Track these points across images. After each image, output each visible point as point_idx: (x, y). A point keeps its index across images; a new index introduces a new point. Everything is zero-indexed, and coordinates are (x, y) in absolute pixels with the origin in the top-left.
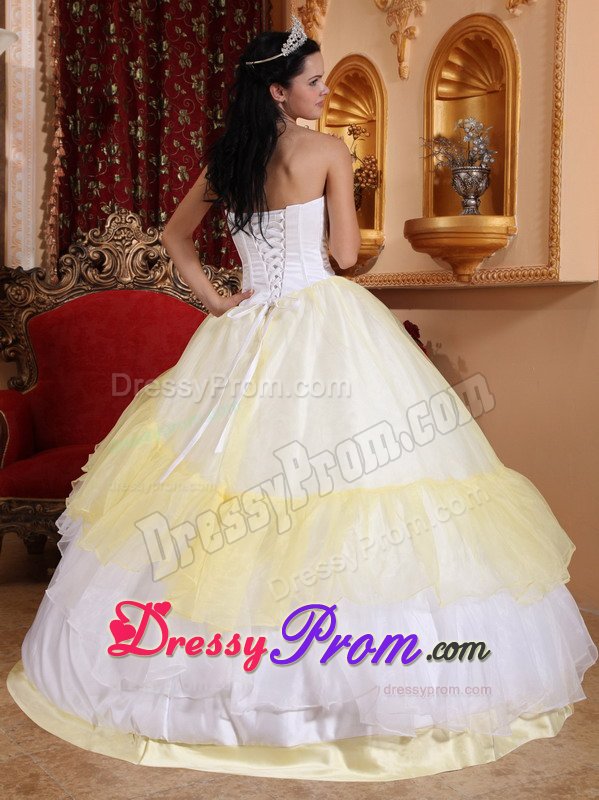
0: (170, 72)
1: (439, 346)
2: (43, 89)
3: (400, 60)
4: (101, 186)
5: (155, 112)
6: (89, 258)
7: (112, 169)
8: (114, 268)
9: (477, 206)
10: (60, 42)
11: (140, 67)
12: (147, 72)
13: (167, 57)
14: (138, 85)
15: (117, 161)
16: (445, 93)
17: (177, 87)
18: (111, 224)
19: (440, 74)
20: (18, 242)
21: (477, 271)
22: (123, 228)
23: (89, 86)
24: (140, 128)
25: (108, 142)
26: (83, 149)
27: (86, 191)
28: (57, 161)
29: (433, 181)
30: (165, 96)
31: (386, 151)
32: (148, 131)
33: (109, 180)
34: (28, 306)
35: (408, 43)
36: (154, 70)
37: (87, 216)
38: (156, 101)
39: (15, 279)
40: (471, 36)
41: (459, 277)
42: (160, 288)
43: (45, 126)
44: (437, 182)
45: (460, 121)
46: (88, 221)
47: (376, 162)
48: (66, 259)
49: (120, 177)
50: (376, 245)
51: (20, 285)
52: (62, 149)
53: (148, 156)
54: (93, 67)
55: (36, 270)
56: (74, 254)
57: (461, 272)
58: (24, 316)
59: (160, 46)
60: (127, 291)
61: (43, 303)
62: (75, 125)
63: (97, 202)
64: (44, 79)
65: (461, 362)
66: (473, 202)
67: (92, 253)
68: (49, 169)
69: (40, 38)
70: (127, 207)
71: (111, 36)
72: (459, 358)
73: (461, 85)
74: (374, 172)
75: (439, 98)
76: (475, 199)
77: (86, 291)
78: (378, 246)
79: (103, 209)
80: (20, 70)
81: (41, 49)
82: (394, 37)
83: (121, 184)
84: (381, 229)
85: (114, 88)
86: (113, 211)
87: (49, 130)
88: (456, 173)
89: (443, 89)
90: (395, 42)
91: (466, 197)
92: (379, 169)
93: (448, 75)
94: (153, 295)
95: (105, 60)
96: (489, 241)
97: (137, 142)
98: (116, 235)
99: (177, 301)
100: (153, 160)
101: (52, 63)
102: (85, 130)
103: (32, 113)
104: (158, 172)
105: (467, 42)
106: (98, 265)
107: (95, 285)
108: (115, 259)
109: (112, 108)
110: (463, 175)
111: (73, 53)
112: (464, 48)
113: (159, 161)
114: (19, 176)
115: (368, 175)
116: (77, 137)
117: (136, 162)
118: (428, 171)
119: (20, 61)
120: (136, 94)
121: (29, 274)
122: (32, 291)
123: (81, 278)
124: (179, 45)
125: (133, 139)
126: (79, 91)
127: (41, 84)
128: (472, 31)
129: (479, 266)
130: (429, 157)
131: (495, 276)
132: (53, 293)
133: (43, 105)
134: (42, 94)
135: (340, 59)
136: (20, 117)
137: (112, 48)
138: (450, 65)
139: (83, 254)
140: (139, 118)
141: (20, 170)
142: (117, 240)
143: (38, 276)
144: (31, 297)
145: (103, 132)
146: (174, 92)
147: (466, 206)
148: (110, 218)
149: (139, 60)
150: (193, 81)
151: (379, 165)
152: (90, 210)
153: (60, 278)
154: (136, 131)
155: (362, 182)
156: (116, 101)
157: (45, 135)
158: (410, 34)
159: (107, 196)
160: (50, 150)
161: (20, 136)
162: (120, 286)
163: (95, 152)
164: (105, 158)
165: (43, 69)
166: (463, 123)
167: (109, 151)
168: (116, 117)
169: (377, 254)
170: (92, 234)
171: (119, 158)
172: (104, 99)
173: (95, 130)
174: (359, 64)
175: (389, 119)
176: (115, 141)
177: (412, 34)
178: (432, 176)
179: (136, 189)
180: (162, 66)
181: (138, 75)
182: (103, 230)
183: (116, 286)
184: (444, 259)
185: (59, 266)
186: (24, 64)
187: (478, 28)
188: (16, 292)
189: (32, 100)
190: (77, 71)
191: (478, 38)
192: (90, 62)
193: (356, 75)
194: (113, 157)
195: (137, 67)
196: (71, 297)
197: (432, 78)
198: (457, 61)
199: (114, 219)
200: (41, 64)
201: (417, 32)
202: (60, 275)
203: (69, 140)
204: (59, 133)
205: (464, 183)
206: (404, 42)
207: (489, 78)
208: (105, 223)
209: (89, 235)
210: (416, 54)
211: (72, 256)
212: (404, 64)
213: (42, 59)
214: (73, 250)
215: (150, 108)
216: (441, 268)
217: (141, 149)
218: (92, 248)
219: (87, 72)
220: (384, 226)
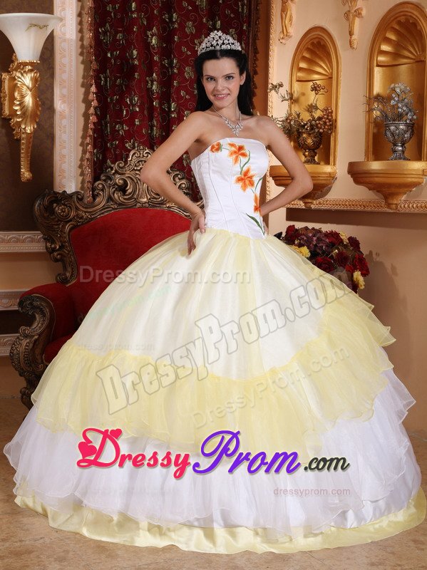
0: (179, 38)
1: (378, 254)
2: (81, 54)
3: (351, 34)
4: (126, 128)
5: (167, 68)
6: (116, 184)
7: (133, 115)
8: (134, 191)
9: (403, 152)
10: (94, 19)
11: (155, 35)
12: (160, 38)
13: (176, 26)
14: (154, 49)
15: (137, 109)
16: (383, 62)
17: (184, 49)
18: (132, 158)
19: (380, 47)
20: (64, 171)
21: (403, 202)
22: (142, 161)
23: (116, 50)
24: (155, 83)
25: (130, 94)
26: (112, 100)
27: (114, 131)
28: (92, 110)
29: (372, 130)
30: (175, 56)
31: (340, 104)
32: (161, 84)
33: (131, 123)
34: (71, 220)
35: (357, 21)
36: (166, 37)
37: (115, 151)
38: (168, 59)
39: (61, 200)
40: (402, 19)
41: (389, 205)
42: (169, 207)
43: (83, 82)
44: (375, 131)
45: (392, 86)
46: (116, 155)
47: (332, 112)
48: (99, 184)
49: (140, 121)
50: (330, 177)
51: (64, 205)
52: (95, 101)
53: (161, 104)
54: (119, 36)
55: (77, 193)
56: (104, 180)
57: (391, 201)
58: (67, 228)
59: (171, 18)
60: (143, 209)
61: (82, 218)
62: (106, 81)
63: (122, 140)
64: (82, 46)
65: (393, 268)
66: (400, 148)
67: (118, 180)
68: (86, 115)
69: (80, 15)
70: (144, 144)
71: (133, 12)
72: (392, 265)
73: (396, 55)
74: (330, 121)
75: (378, 66)
76: (402, 146)
77: (113, 209)
78: (332, 177)
79: (127, 145)
80: (65, 40)
81: (80, 23)
82: (347, 15)
83: (140, 127)
84: (334, 164)
85: (135, 52)
86: (134, 148)
87: (86, 86)
88: (387, 126)
89: (382, 58)
90: (347, 18)
91: (395, 145)
92: (334, 118)
93: (385, 47)
94: (163, 211)
95: (128, 31)
96: (410, 180)
97: (153, 94)
98: (136, 166)
99: (181, 217)
100: (165, 107)
101: (88, 35)
102: (114, 85)
103: (74, 74)
104: (169, 116)
105: (399, 23)
106: (123, 189)
107: (120, 204)
108: (135, 184)
109: (133, 69)
110: (392, 128)
111: (104, 26)
112: (397, 27)
113: (169, 107)
114: (64, 122)
115: (325, 123)
116: (107, 90)
117: (152, 108)
118: (369, 122)
119: (64, 34)
120: (152, 57)
121: (71, 196)
122: (74, 209)
123: (110, 199)
124: (185, 16)
125: (149, 91)
126: (109, 55)
127: (80, 50)
128: (403, 15)
129: (404, 198)
130: (370, 111)
131: (415, 206)
132: (89, 210)
133: (82, 67)
134: (81, 58)
135: (308, 29)
136: (65, 76)
137: (134, 21)
138: (388, 41)
139: (111, 180)
140: (154, 75)
141: (65, 117)
142: (137, 170)
143: (77, 198)
144: (73, 214)
145: (127, 86)
146: (181, 53)
147: (395, 151)
148: (131, 153)
149: (155, 30)
150: (196, 45)
151: (334, 114)
152: (117, 147)
153: (94, 199)
154: (152, 85)
155: (321, 128)
156: (136, 62)
157: (83, 90)
158: (358, 14)
159: (129, 135)
160: (86, 101)
161: (65, 91)
162: (138, 205)
163: (121, 101)
164: (129, 106)
165: (82, 39)
166: (394, 87)
167: (131, 101)
168: (136, 75)
169: (332, 184)
170: (118, 165)
171: (138, 107)
172: (127, 61)
173: (121, 85)
174: (320, 34)
175: (342, 78)
176: (135, 94)
177: (360, 14)
178: (372, 126)
179: (152, 130)
180: (172, 33)
181: (154, 41)
182: (126, 162)
183: (136, 205)
184: (378, 191)
185: (93, 189)
186: (68, 36)
187: (407, 13)
188: (61, 210)
189: (74, 63)
190: (107, 39)
191: (407, 21)
192: (117, 32)
193: (319, 43)
194: (134, 105)
195: (152, 36)
196: (103, 213)
197: (374, 50)
198: (392, 37)
199: (134, 154)
200: (80, 35)
201: (364, 13)
202: (94, 197)
203: (101, 94)
204: (93, 89)
205: (393, 134)
206: (354, 20)
207: (417, 50)
208: (127, 156)
209: (115, 166)
210: (363, 30)
211: (103, 183)
212: (354, 37)
213: (81, 31)
214: (104, 178)
215: (163, 66)
216: (377, 197)
217: (155, 99)
218: (118, 176)
219: (115, 40)
220: (337, 162)
